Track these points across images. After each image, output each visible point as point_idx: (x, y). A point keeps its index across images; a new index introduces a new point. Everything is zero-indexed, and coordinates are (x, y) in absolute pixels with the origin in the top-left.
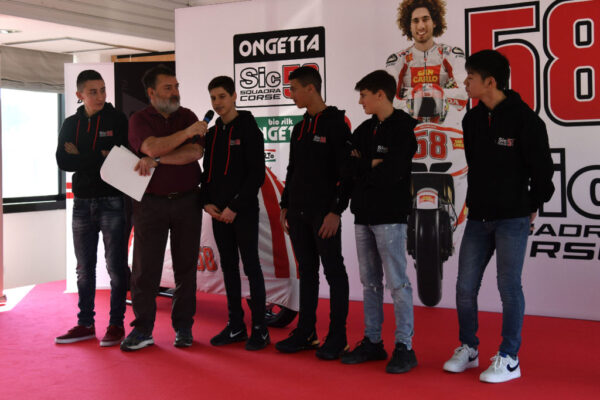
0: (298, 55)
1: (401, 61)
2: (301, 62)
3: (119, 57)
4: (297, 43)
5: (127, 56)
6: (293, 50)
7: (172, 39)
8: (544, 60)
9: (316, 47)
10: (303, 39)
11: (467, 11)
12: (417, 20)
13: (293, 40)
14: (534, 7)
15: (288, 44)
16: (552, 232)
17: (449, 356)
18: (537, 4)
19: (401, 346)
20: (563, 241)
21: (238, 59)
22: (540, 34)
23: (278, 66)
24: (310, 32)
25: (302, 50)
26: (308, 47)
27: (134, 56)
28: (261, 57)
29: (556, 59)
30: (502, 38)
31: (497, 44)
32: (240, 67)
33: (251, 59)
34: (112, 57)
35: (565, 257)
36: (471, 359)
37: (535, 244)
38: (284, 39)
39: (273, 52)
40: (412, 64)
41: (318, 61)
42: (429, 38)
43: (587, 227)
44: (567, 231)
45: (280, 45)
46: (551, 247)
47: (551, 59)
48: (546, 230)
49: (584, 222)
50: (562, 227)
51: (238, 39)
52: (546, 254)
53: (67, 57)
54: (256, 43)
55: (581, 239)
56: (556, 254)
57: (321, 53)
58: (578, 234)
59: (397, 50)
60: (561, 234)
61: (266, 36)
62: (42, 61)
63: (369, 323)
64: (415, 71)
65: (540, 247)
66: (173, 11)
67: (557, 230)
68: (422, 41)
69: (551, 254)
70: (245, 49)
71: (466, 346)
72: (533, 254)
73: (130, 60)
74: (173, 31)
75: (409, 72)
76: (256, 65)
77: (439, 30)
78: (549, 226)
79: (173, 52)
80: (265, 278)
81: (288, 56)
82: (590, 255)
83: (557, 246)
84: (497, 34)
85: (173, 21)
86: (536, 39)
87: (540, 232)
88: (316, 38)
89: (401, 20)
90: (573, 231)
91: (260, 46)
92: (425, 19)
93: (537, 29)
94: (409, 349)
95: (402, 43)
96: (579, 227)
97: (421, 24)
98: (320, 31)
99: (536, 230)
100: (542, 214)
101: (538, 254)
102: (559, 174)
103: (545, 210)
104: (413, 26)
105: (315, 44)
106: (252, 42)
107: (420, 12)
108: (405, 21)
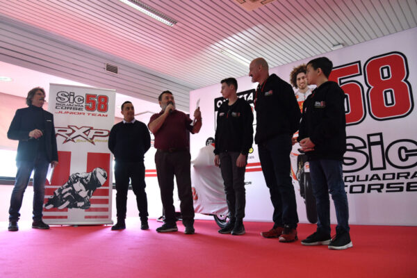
4: (243, 98)
8: (366, 89)
10: (245, 96)
12: (299, 79)
13: (241, 97)
14: (358, 64)
16: (379, 179)
18: (359, 62)
20: (385, 183)
21: (217, 109)
22: (363, 76)
24: (249, 92)
25: (246, 100)
26: (249, 99)
29: (372, 87)
30: (342, 81)
31: (341, 84)
35: (387, 191)
37: (370, 186)
40: (298, 100)
42: (306, 87)
43: (398, 174)
44: (387, 177)
46: (379, 187)
47: (370, 88)
48: (375, 177)
49: (396, 171)
50: (384, 175)
51: (216, 101)
52: (376, 191)
55: (396, 181)
56: (382, 190)
58: (393, 178)
60: (384, 179)
65: (372, 187)
67: (381, 177)
68: (303, 88)
69: (379, 190)
72: (369, 191)
78: (377, 175)
82: (401, 189)
83: (382, 186)
84: (340, 80)
86: (361, 79)
87: (372, 179)
88: (252, 94)
90: (391, 176)
92: (303, 78)
93: (361, 74)
96: (394, 174)
97: (302, 81)
98: (253, 91)
99: (369, 178)
100: (372, 169)
101: (372, 191)
102: (379, 146)
103: (374, 167)
104: (298, 82)
105: (251, 97)
106: (222, 101)
107: (301, 75)
108: (294, 81)
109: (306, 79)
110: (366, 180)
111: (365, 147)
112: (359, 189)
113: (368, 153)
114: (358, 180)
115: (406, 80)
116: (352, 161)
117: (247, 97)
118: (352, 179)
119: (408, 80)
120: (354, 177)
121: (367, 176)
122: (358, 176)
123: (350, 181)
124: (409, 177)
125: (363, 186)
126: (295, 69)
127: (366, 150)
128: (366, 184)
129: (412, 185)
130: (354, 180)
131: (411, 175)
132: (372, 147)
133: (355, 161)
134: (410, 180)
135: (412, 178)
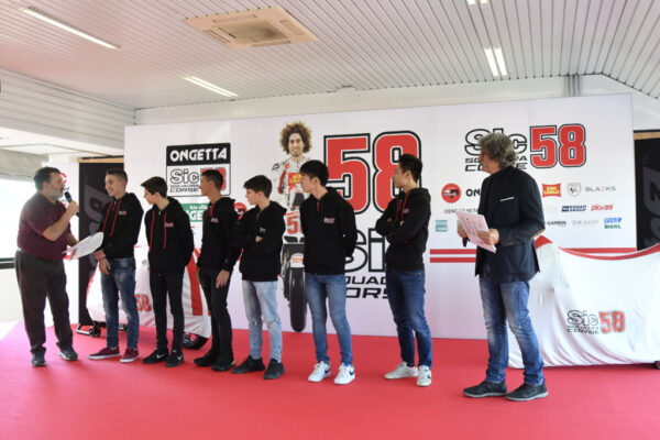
0: (212, 161)
1: (282, 168)
2: (214, 167)
3: (84, 158)
4: (211, 154)
5: (90, 158)
6: (208, 158)
7: (122, 147)
8: (373, 171)
9: (225, 157)
10: (215, 150)
11: (325, 137)
12: (292, 142)
13: (208, 151)
14: (367, 137)
15: (205, 154)
16: (376, 282)
17: (311, 370)
18: (368, 135)
19: (273, 360)
21: (169, 163)
22: (371, 154)
23: (198, 169)
24: (220, 146)
25: (215, 158)
26: (220, 156)
27: (94, 159)
28: (186, 162)
29: (380, 170)
30: (347, 156)
31: (344, 159)
32: (171, 168)
33: (178, 163)
34: (78, 159)
36: (326, 372)
37: (366, 290)
38: (202, 150)
39: (194, 159)
40: (288, 171)
41: (226, 166)
42: (300, 154)
45: (199, 154)
46: (375, 292)
47: (377, 171)
48: (373, 280)
51: (170, 149)
52: (372, 297)
53: (44, 157)
54: (182, 152)
56: (379, 296)
57: (228, 161)
59: (279, 161)
61: (190, 148)
62: (26, 160)
63: (252, 346)
64: (291, 175)
65: (368, 292)
66: (124, 128)
67: (379, 280)
68: (296, 156)
69: (375, 296)
70: (175, 156)
71: (322, 362)
72: (364, 296)
73: (92, 161)
74: (123, 141)
75: (287, 176)
76: (182, 167)
77: (307, 149)
78: (374, 278)
79: (122, 157)
80: (185, 316)
81: (204, 162)
83: (379, 290)
84: (344, 153)
85: (123, 134)
86: (368, 157)
87: (369, 282)
88: (224, 150)
91: (185, 154)
92: (298, 141)
93: (369, 151)
94: (279, 362)
95: (283, 156)
97: (295, 144)
98: (228, 146)
99: (366, 280)
100: (370, 270)
101: (368, 296)
102: (380, 244)
103: (373, 268)
104: (290, 145)
105: (223, 155)
106: (180, 152)
107: (295, 136)
108: (285, 142)
109: (301, 144)
110: (363, 282)
111: (364, 243)
112: (354, 293)
113: (367, 250)
114: (353, 282)
117: (218, 153)
120: (349, 278)
121: (364, 278)
122: (354, 278)
125: (359, 290)
126: (289, 126)
127: (366, 247)
128: (362, 287)
132: (373, 244)
133: (352, 259)
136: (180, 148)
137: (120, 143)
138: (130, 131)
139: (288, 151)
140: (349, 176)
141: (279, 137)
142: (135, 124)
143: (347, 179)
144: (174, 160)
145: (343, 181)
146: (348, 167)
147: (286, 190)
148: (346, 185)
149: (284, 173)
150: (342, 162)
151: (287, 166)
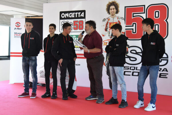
0: (78, 18)
1: (107, 20)
2: (79, 20)
3: (27, 17)
4: (78, 15)
5: (30, 17)
7: (42, 12)
9: (83, 16)
10: (79, 13)
11: (125, 7)
12: (111, 9)
13: (76, 13)
14: (144, 7)
15: (75, 15)
18: (144, 6)
19: (123, 100)
21: (61, 18)
22: (145, 14)
23: (72, 21)
24: (81, 12)
25: (79, 16)
26: (81, 16)
27: (31, 17)
28: (67, 18)
30: (134, 15)
31: (133, 16)
32: (61, 21)
34: (25, 17)
36: (142, 104)
38: (74, 13)
39: (71, 17)
40: (109, 22)
41: (83, 20)
42: (114, 14)
45: (73, 15)
51: (61, 13)
53: (12, 16)
54: (66, 14)
57: (84, 18)
59: (106, 18)
61: (69, 12)
62: (4, 17)
66: (43, 4)
68: (113, 15)
70: (63, 15)
71: (140, 101)
73: (30, 18)
74: (43, 10)
75: (109, 24)
76: (66, 20)
77: (117, 12)
79: (42, 16)
81: (75, 18)
84: (133, 14)
85: (43, 7)
88: (83, 13)
89: (107, 9)
91: (67, 15)
92: (114, 9)
95: (107, 15)
97: (112, 10)
98: (84, 11)
104: (110, 11)
105: (82, 15)
106: (65, 14)
107: (112, 7)
108: (108, 9)
109: (115, 10)
112: (137, 74)
114: (136, 69)
115: (166, 20)
116: (135, 59)
118: (133, 68)
119: (167, 20)
120: (135, 67)
122: (137, 67)
123: (133, 70)
124: (161, 71)
126: (110, 3)
129: (162, 75)
130: (134, 69)
131: (162, 70)
133: (136, 59)
134: (161, 72)
135: (162, 71)
136: (65, 12)
137: (41, 10)
138: (45, 5)
139: (109, 13)
140: (135, 24)
141: (106, 7)
142: (47, 3)
143: (134, 25)
144: (63, 17)
145: (133, 26)
146: (135, 20)
147: (108, 30)
148: (134, 28)
149: (108, 23)
150: (132, 18)
151: (109, 20)
